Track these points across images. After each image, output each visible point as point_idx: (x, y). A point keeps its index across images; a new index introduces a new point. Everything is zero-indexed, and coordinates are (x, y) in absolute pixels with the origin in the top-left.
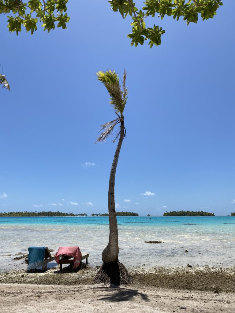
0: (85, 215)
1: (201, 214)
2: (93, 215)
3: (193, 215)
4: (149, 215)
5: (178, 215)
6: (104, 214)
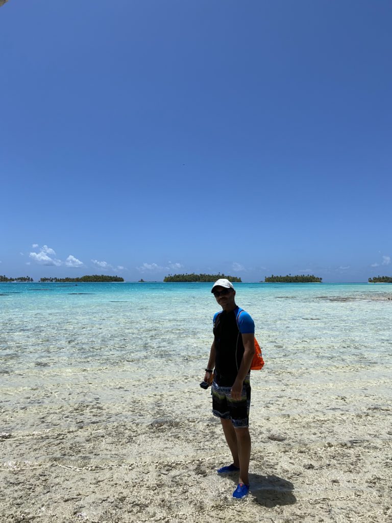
2: (43, 280)
4: (142, 281)
5: (186, 281)
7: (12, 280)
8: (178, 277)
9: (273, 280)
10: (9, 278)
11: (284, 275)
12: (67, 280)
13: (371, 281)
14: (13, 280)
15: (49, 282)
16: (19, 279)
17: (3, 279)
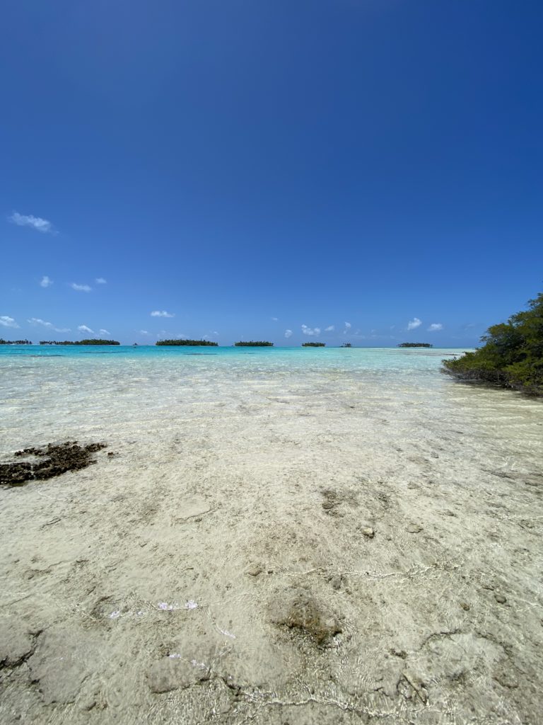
0: (27, 342)
1: (203, 344)
2: (42, 343)
3: (194, 345)
4: (136, 344)
5: (175, 345)
6: (63, 341)
7: (9, 342)
8: (168, 341)
9: (241, 345)
10: (7, 341)
11: (248, 342)
12: (66, 343)
13: (303, 346)
14: (11, 343)
15: (48, 345)
16: (17, 342)
17: (3, 342)
